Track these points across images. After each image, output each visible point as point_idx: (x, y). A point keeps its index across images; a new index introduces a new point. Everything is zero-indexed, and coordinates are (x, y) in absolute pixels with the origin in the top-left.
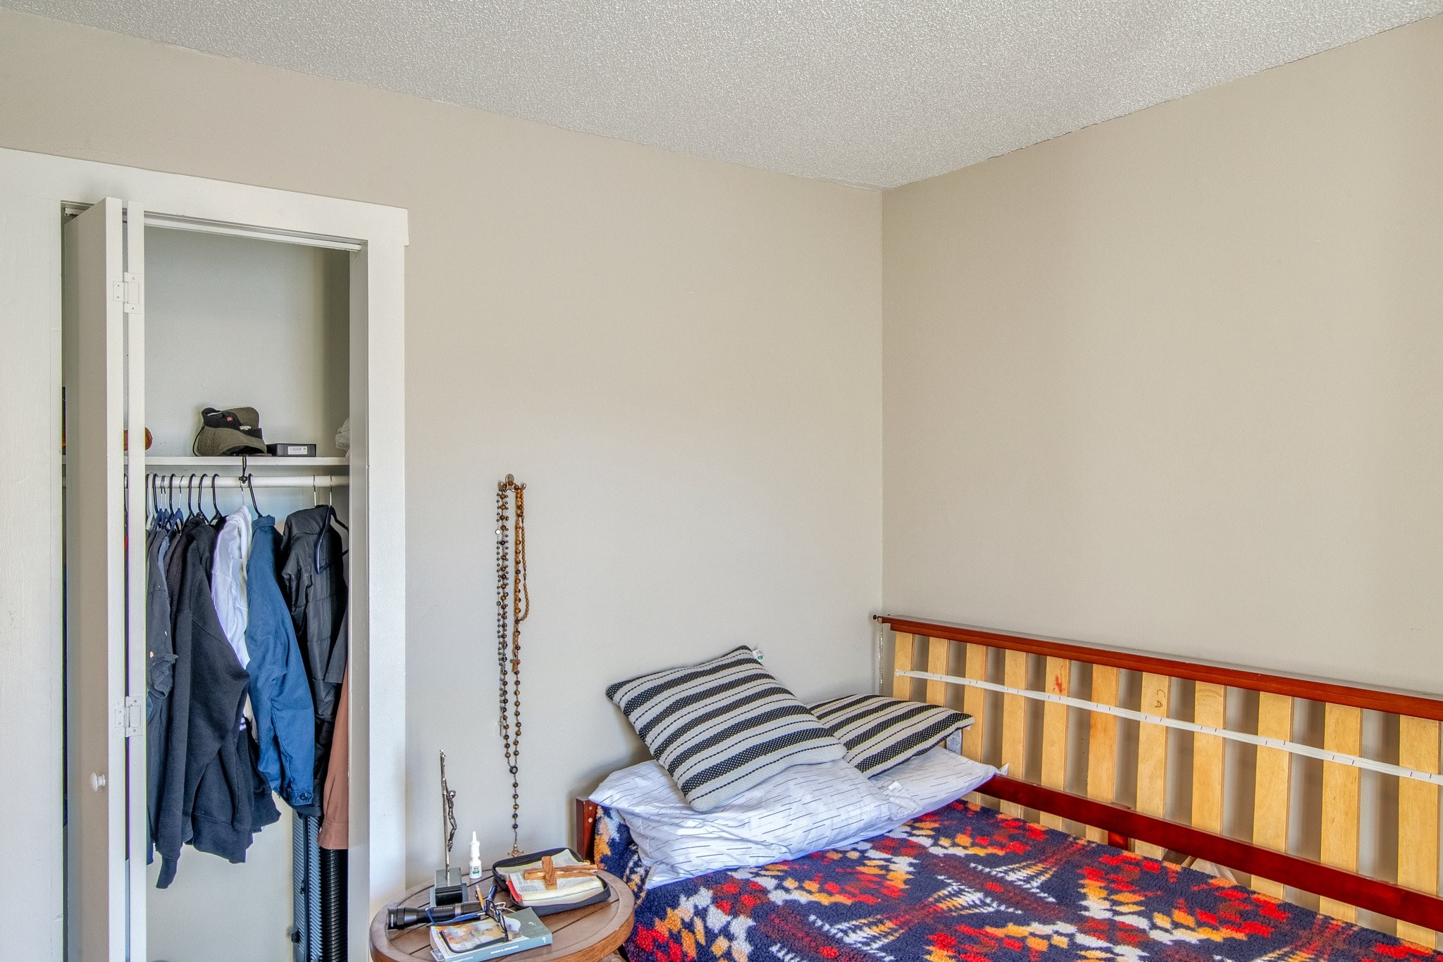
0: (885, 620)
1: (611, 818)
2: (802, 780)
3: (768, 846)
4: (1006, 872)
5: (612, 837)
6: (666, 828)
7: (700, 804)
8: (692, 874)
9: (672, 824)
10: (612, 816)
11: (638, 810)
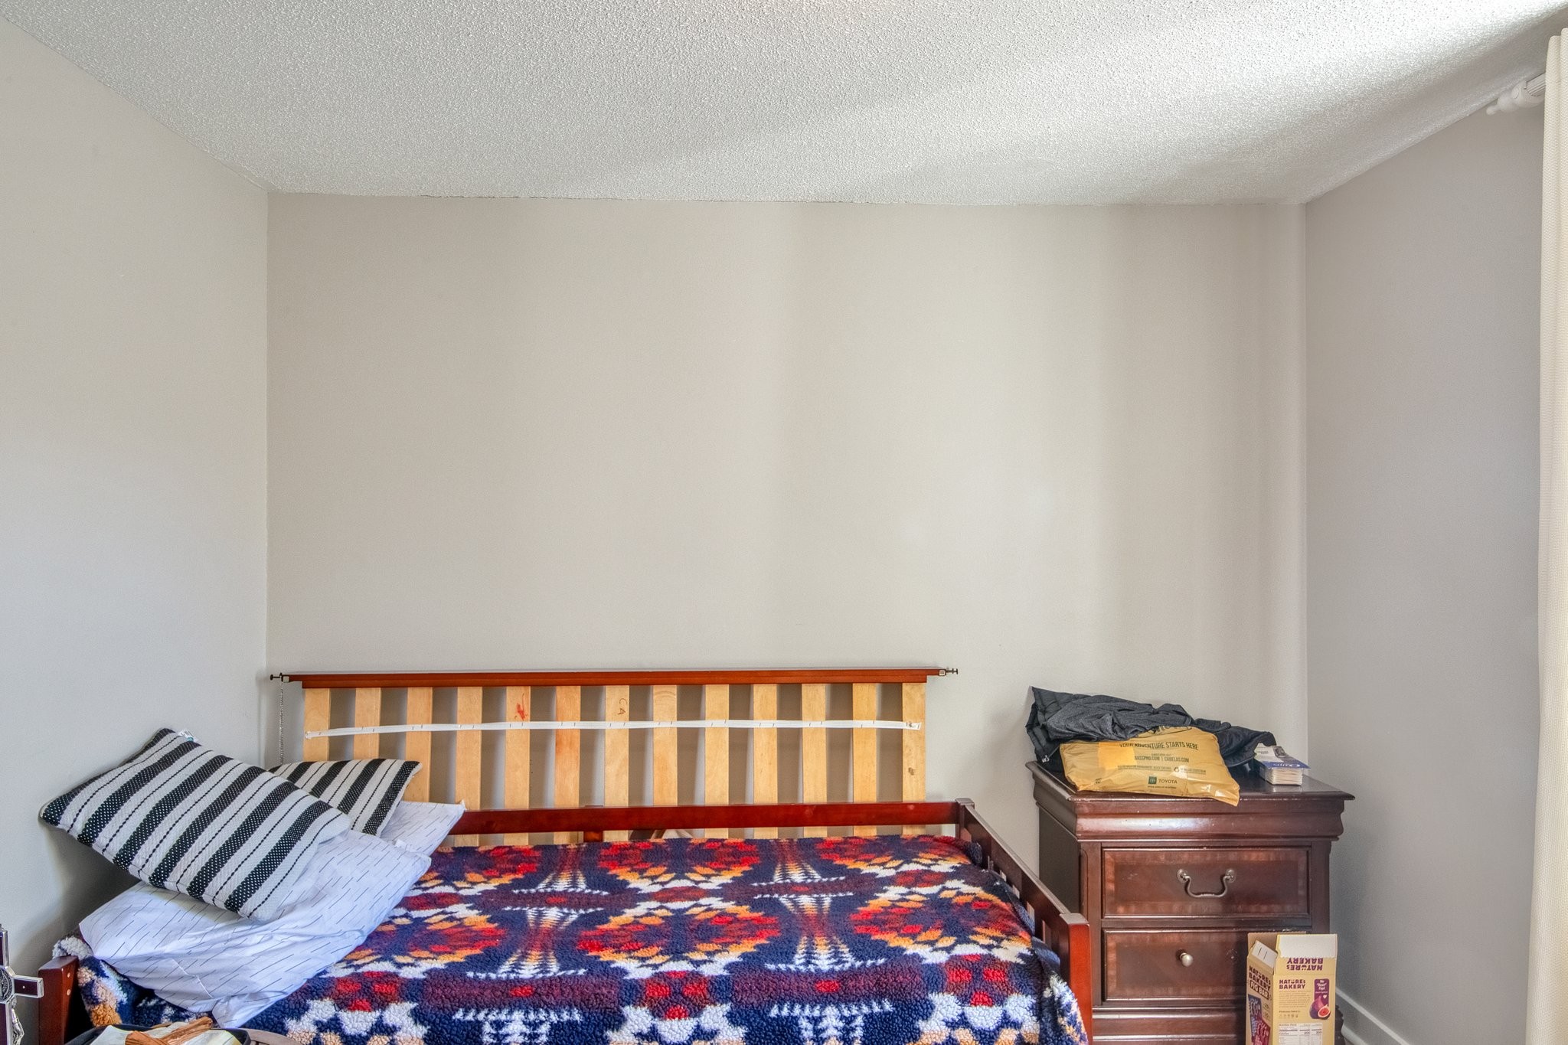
0: (293, 678)
1: (108, 977)
2: (340, 858)
3: (343, 934)
4: (550, 884)
5: (119, 1000)
6: (226, 955)
7: (263, 913)
8: (284, 993)
9: (236, 947)
10: (107, 975)
11: (168, 948)
